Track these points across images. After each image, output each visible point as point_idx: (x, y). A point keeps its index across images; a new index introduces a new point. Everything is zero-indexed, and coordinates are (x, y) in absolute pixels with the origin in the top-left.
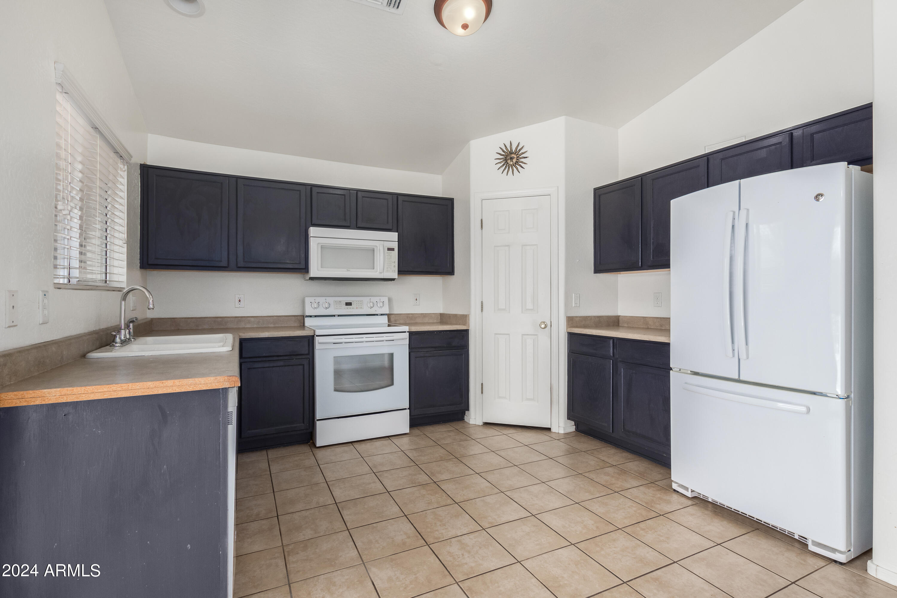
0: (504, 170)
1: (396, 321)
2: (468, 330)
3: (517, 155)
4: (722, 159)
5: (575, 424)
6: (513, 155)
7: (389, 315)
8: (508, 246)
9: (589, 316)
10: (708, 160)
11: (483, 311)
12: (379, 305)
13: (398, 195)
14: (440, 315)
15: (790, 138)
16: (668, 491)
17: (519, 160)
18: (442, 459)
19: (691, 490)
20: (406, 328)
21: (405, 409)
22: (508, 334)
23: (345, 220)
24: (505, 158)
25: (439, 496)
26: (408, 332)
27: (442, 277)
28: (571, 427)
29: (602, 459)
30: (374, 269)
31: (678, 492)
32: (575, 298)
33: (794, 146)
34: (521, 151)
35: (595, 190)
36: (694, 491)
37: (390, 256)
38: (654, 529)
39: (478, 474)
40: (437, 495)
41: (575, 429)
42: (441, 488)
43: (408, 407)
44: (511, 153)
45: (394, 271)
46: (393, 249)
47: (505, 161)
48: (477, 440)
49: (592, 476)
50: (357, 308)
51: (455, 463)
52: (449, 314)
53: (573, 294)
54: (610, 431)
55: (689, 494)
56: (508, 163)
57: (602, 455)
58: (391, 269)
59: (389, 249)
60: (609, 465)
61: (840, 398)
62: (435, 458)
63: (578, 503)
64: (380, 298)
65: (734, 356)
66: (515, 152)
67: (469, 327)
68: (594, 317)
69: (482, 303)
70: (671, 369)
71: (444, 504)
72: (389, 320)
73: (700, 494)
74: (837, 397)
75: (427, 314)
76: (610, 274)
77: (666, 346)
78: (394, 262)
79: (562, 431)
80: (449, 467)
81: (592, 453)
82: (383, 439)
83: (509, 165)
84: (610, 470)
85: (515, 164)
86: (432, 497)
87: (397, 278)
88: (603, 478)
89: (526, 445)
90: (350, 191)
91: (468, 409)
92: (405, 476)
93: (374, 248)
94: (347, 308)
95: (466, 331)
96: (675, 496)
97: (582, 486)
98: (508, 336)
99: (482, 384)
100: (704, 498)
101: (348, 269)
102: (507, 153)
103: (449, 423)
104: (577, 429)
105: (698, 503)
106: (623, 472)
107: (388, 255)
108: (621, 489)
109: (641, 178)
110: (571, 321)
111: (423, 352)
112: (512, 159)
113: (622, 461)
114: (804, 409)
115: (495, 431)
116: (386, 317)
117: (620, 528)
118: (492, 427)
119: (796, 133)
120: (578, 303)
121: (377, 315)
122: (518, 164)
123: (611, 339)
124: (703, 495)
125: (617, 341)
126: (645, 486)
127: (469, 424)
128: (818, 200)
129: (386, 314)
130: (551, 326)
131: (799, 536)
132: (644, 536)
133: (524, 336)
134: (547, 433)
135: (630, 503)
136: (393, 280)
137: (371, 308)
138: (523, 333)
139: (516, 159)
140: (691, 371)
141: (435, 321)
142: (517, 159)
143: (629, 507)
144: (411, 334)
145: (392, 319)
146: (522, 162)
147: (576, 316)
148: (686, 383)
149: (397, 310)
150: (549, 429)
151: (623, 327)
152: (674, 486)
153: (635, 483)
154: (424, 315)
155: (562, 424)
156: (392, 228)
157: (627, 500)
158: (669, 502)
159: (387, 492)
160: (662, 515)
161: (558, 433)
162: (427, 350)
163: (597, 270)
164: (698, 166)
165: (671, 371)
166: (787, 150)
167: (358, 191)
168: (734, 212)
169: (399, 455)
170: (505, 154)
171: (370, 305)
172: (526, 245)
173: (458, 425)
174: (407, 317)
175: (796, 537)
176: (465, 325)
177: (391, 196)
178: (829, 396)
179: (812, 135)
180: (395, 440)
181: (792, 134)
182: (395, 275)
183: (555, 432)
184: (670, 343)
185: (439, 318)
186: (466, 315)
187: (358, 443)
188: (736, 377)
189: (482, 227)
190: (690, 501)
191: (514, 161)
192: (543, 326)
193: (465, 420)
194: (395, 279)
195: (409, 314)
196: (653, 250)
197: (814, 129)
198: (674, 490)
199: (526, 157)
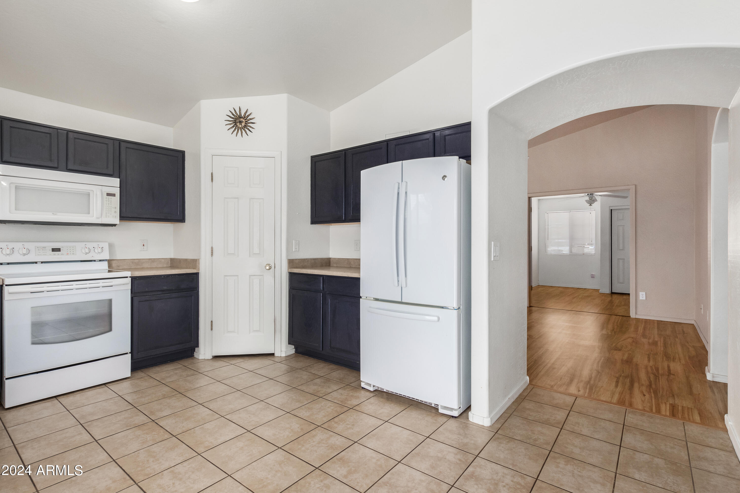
0: (234, 131)
1: (119, 267)
2: (198, 273)
3: (246, 119)
4: (396, 145)
5: (294, 348)
6: (242, 120)
7: (110, 262)
8: (237, 198)
9: (306, 259)
10: (387, 144)
11: (212, 255)
12: (96, 251)
13: (120, 141)
14: (170, 260)
15: (433, 136)
16: (358, 389)
17: (248, 124)
18: (164, 397)
19: (373, 385)
20: (128, 274)
21: (127, 353)
22: (237, 276)
23: (51, 160)
24: (235, 121)
25: (156, 433)
26: (130, 277)
27: (173, 224)
28: (291, 350)
29: (314, 373)
30: (89, 214)
31: (365, 388)
32: (295, 243)
33: (436, 142)
34: (249, 116)
35: (313, 158)
36: (375, 386)
37: (110, 202)
38: (344, 421)
39: (201, 404)
40: (153, 433)
41: (295, 351)
42: (159, 425)
43: (130, 352)
44: (240, 117)
45: (114, 217)
46: (114, 195)
47: (234, 123)
48: (204, 373)
49: (303, 388)
50: (68, 254)
51: (178, 399)
52: (179, 259)
53: (294, 241)
54: (320, 349)
55: (372, 389)
56: (237, 126)
57: (313, 369)
58: (111, 214)
59: (108, 195)
60: (317, 377)
61: (455, 309)
62: (157, 397)
63: (289, 413)
64: (98, 243)
65: (398, 285)
66: (244, 117)
67: (199, 270)
68: (311, 259)
69: (212, 248)
70: (361, 297)
71: (161, 439)
72: (110, 266)
73: (379, 387)
74: (453, 309)
75: (156, 259)
76: (323, 225)
77: (357, 280)
78: (115, 208)
79: (283, 355)
80: (171, 403)
81: (306, 369)
82: (98, 387)
83: (238, 128)
84: (318, 381)
85: (244, 127)
86: (147, 436)
87: (119, 223)
88: (312, 388)
89: (250, 371)
90: (59, 130)
91: (197, 346)
92: (119, 421)
93: (89, 192)
94: (55, 254)
95: (197, 274)
96: (363, 392)
97: (294, 397)
98: (237, 277)
99: (212, 321)
100: (382, 389)
101: (54, 213)
102: (236, 116)
103: (178, 362)
104: (297, 352)
105: (377, 394)
106: (328, 380)
107: (107, 200)
108: (324, 395)
109: (345, 152)
110: (292, 263)
111: (149, 296)
112: (241, 123)
113: (328, 372)
114: (436, 318)
115: (224, 362)
116: (106, 263)
117: (319, 425)
118: (221, 359)
119: (437, 134)
120: (298, 248)
121: (95, 261)
122: (247, 127)
123: (322, 276)
124: (381, 388)
125: (325, 278)
126: (343, 389)
127: (199, 359)
128: (444, 180)
129: (106, 260)
130: (275, 267)
131: (434, 404)
132: (337, 427)
133: (226, 277)
134: (271, 358)
135: (330, 404)
136: (115, 225)
137: (86, 253)
138: (250, 275)
139: (244, 123)
140: (373, 298)
141: (165, 266)
142: (246, 124)
143: (328, 407)
144: (134, 279)
145: (114, 264)
146: (251, 127)
147: (296, 259)
148: (370, 307)
149: (119, 255)
150: (273, 354)
151: (333, 267)
152: (363, 385)
153: (335, 388)
154: (153, 260)
155: (284, 349)
156: (113, 173)
157: (327, 402)
158: (358, 397)
159: (94, 441)
160: (352, 408)
161: (281, 356)
162: (153, 294)
163: (313, 222)
164: (381, 148)
165: (361, 299)
166: (431, 144)
167: (68, 131)
168: (399, 183)
169: (115, 401)
170: (234, 117)
171: (85, 251)
172: (253, 199)
173: (186, 362)
174: (133, 263)
175: (433, 405)
176: (195, 269)
177: (112, 141)
178: (449, 308)
179: (445, 136)
180: (112, 387)
181: (434, 134)
182: (116, 221)
183: (277, 356)
184: (360, 278)
185: (170, 263)
186: (196, 259)
187: (65, 396)
188: (400, 300)
189: (212, 180)
190: (372, 394)
191: (243, 124)
192: (268, 268)
193: (195, 356)
194: (117, 224)
195: (134, 259)
196: (352, 208)
197: (447, 132)
198: (363, 388)
199: (254, 123)
